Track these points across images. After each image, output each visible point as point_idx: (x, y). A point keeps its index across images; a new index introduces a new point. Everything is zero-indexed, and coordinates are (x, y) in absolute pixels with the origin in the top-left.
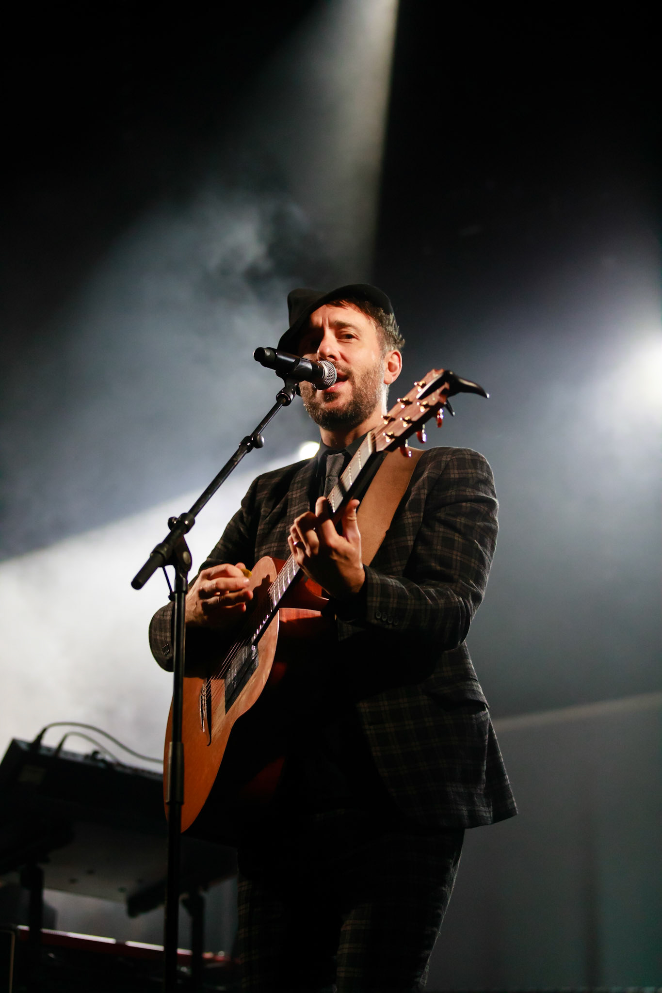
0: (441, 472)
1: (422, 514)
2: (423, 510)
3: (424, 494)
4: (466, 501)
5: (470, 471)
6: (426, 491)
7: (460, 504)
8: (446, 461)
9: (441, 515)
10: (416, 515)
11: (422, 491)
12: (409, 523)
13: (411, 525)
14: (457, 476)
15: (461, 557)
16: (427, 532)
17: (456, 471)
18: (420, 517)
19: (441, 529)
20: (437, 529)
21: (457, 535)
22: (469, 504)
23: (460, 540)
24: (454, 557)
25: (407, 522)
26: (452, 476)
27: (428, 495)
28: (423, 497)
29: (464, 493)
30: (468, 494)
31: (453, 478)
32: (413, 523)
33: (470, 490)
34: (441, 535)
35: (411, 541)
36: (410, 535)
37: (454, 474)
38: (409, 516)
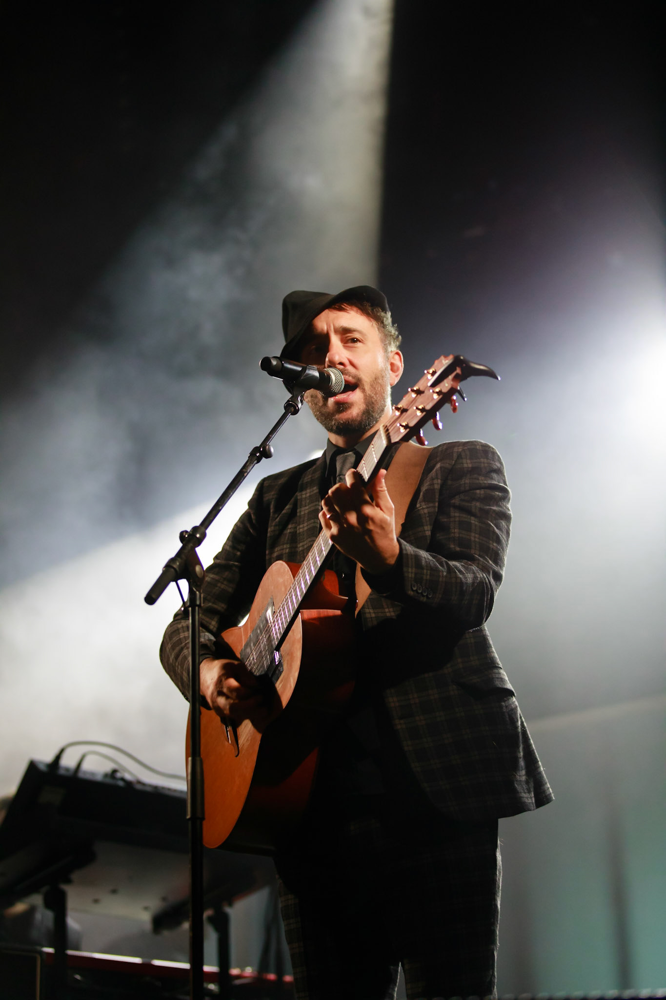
0: (454, 462)
1: (437, 504)
2: (437, 500)
3: (438, 484)
4: (480, 488)
5: (482, 460)
6: (439, 481)
7: (475, 491)
8: (457, 452)
9: (456, 501)
10: (431, 505)
11: (435, 481)
12: (425, 514)
13: (427, 515)
14: (470, 466)
15: (479, 539)
16: (444, 520)
17: (469, 461)
18: (435, 507)
19: (457, 514)
20: (452, 514)
21: (473, 518)
22: (482, 492)
23: (476, 523)
24: (473, 539)
25: (423, 512)
26: (465, 465)
27: (442, 486)
28: (437, 487)
29: (477, 481)
30: (481, 482)
31: (466, 467)
32: (428, 513)
33: (483, 478)
34: (457, 519)
35: (428, 530)
36: (427, 525)
37: (467, 464)
38: (424, 507)
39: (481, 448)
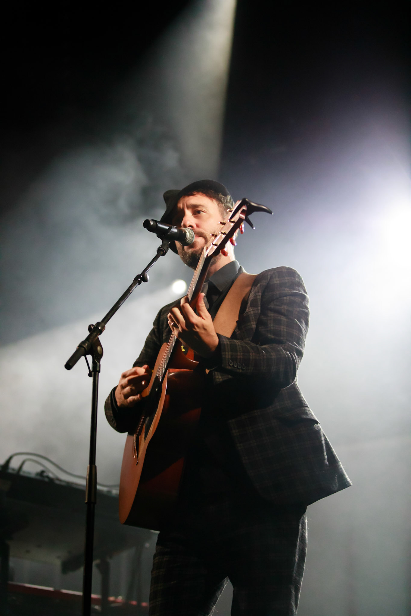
0: (268, 281)
1: (259, 308)
2: (260, 305)
3: (259, 295)
4: (286, 296)
5: (286, 278)
7: (282, 298)
8: (271, 274)
9: (272, 306)
10: (255, 309)
12: (251, 314)
14: (278, 282)
15: (286, 329)
16: (263, 318)
17: (277, 279)
18: (258, 310)
19: (272, 315)
20: (269, 315)
21: (282, 317)
22: (288, 298)
23: (285, 319)
24: (282, 330)
27: (262, 297)
28: (259, 297)
29: (284, 292)
30: (287, 292)
31: (276, 283)
32: (254, 314)
33: (288, 289)
34: (272, 318)
35: (254, 325)
36: (253, 321)
37: (276, 281)
38: (251, 310)
39: (285, 270)
